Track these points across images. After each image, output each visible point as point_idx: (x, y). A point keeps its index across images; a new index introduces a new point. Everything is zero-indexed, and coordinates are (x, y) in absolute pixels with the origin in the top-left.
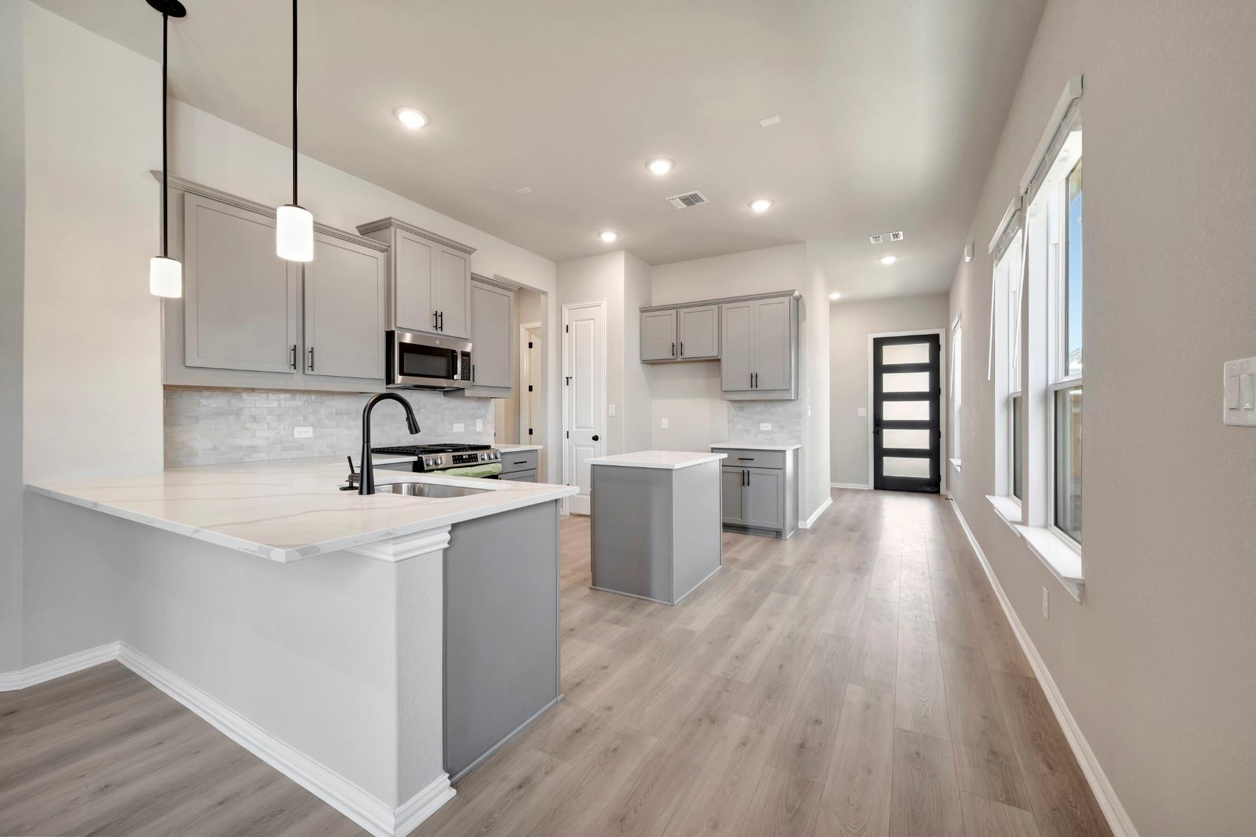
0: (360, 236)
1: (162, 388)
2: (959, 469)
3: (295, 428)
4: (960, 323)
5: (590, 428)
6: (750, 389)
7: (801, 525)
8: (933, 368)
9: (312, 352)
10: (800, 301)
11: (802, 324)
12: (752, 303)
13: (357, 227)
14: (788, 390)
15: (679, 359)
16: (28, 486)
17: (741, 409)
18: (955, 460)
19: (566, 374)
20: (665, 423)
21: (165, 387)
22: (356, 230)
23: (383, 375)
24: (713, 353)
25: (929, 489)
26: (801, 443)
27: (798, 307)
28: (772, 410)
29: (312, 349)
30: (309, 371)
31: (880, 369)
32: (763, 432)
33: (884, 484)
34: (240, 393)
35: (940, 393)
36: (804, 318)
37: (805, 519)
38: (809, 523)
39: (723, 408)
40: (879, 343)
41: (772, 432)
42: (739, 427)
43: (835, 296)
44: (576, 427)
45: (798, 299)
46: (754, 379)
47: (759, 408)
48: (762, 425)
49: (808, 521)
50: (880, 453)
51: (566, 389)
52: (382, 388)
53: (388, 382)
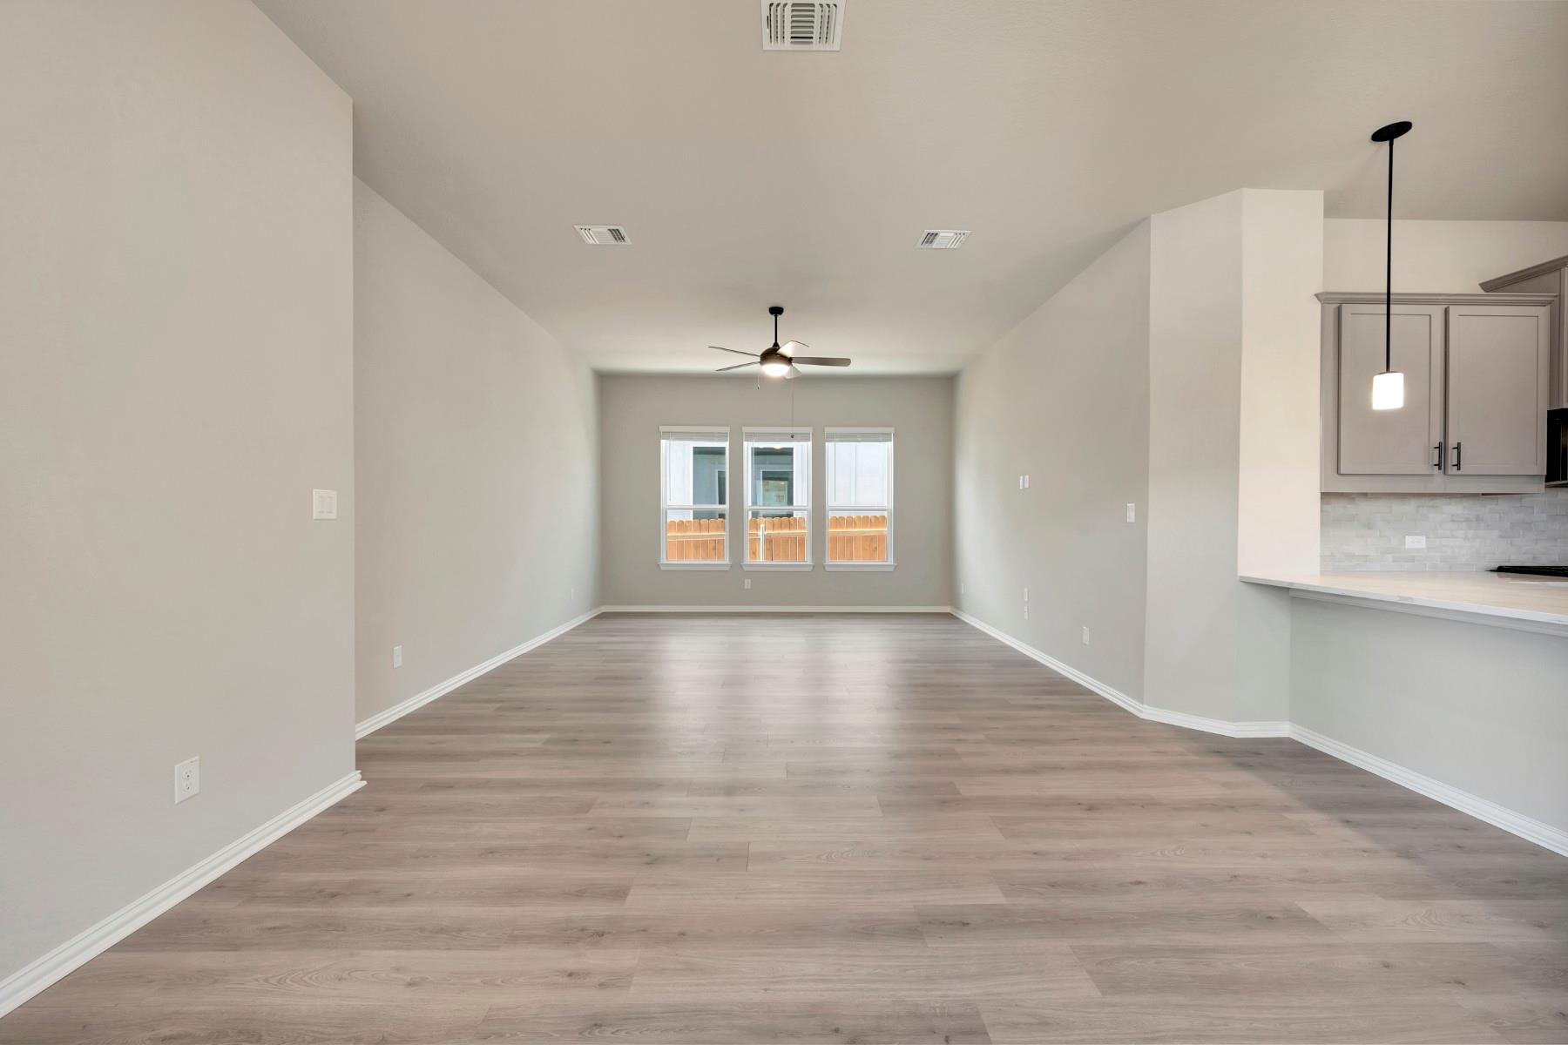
0: (1484, 293)
1: (1319, 495)
3: (1407, 537)
9: (1458, 448)
13: (1480, 284)
16: (1241, 577)
21: (1322, 494)
22: (1480, 288)
29: (1459, 444)
30: (1454, 470)
34: (1354, 499)
52: (1540, 487)
53: (1549, 478)
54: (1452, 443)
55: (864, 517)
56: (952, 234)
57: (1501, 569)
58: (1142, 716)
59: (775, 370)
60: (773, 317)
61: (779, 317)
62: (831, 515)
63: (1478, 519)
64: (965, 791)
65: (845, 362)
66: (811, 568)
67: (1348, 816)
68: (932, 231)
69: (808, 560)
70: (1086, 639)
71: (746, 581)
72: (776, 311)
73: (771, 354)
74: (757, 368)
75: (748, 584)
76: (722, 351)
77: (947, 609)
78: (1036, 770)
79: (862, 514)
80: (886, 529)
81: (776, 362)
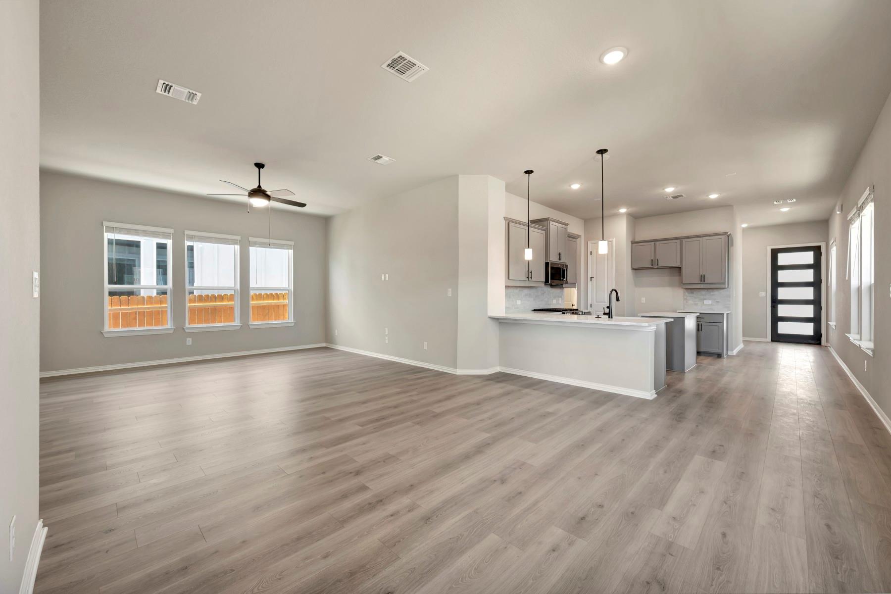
2: (834, 327)
4: (835, 243)
5: (605, 302)
6: (700, 282)
7: (730, 353)
8: (816, 266)
10: (729, 237)
11: (731, 249)
12: (701, 239)
14: (724, 283)
15: (655, 267)
17: (692, 293)
18: (831, 322)
19: (590, 276)
20: (643, 300)
21: (506, 286)
23: (544, 280)
24: (678, 264)
25: (813, 342)
26: (730, 310)
27: (728, 239)
28: (712, 293)
30: (530, 279)
31: (775, 268)
32: (706, 305)
33: (778, 338)
34: (510, 288)
35: (821, 282)
36: (732, 245)
37: (732, 350)
38: (735, 352)
39: (680, 292)
40: (775, 253)
41: (712, 304)
42: (690, 302)
43: (744, 226)
44: (596, 302)
45: (728, 236)
46: (703, 278)
47: (703, 292)
48: (705, 301)
49: (734, 351)
50: (776, 319)
51: (590, 283)
52: (543, 285)
53: (545, 283)
54: (530, 271)
55: (259, 294)
56: (388, 159)
57: (535, 310)
58: (457, 374)
59: (259, 202)
60: (257, 169)
61: (261, 170)
62: (252, 293)
63: (530, 295)
64: (438, 411)
65: (303, 205)
66: (239, 327)
67: (535, 388)
68: (380, 155)
69: (237, 322)
70: (426, 348)
71: (188, 339)
72: (260, 166)
73: (258, 192)
74: (245, 199)
75: (189, 341)
76: (225, 184)
77: (324, 345)
78: (449, 398)
79: (269, 292)
80: (287, 301)
81: (260, 198)
